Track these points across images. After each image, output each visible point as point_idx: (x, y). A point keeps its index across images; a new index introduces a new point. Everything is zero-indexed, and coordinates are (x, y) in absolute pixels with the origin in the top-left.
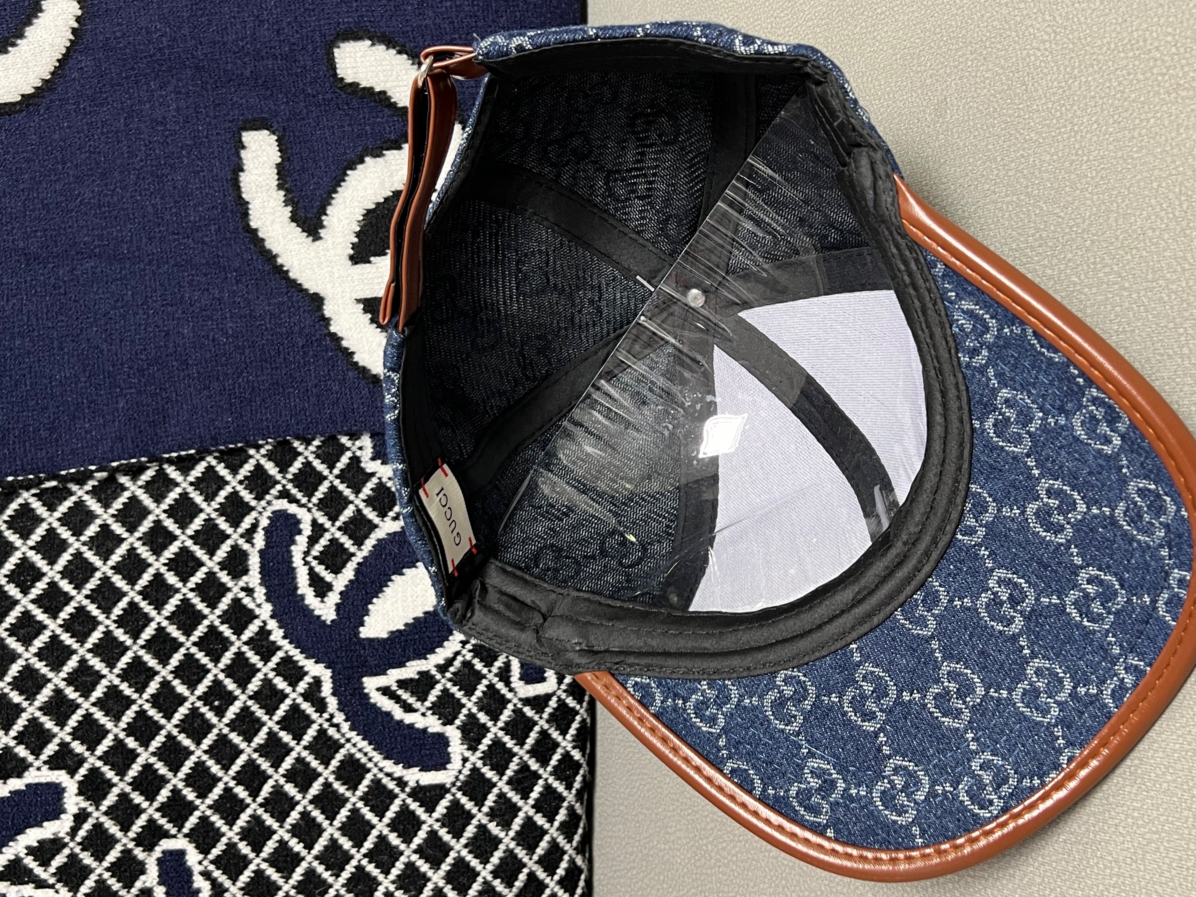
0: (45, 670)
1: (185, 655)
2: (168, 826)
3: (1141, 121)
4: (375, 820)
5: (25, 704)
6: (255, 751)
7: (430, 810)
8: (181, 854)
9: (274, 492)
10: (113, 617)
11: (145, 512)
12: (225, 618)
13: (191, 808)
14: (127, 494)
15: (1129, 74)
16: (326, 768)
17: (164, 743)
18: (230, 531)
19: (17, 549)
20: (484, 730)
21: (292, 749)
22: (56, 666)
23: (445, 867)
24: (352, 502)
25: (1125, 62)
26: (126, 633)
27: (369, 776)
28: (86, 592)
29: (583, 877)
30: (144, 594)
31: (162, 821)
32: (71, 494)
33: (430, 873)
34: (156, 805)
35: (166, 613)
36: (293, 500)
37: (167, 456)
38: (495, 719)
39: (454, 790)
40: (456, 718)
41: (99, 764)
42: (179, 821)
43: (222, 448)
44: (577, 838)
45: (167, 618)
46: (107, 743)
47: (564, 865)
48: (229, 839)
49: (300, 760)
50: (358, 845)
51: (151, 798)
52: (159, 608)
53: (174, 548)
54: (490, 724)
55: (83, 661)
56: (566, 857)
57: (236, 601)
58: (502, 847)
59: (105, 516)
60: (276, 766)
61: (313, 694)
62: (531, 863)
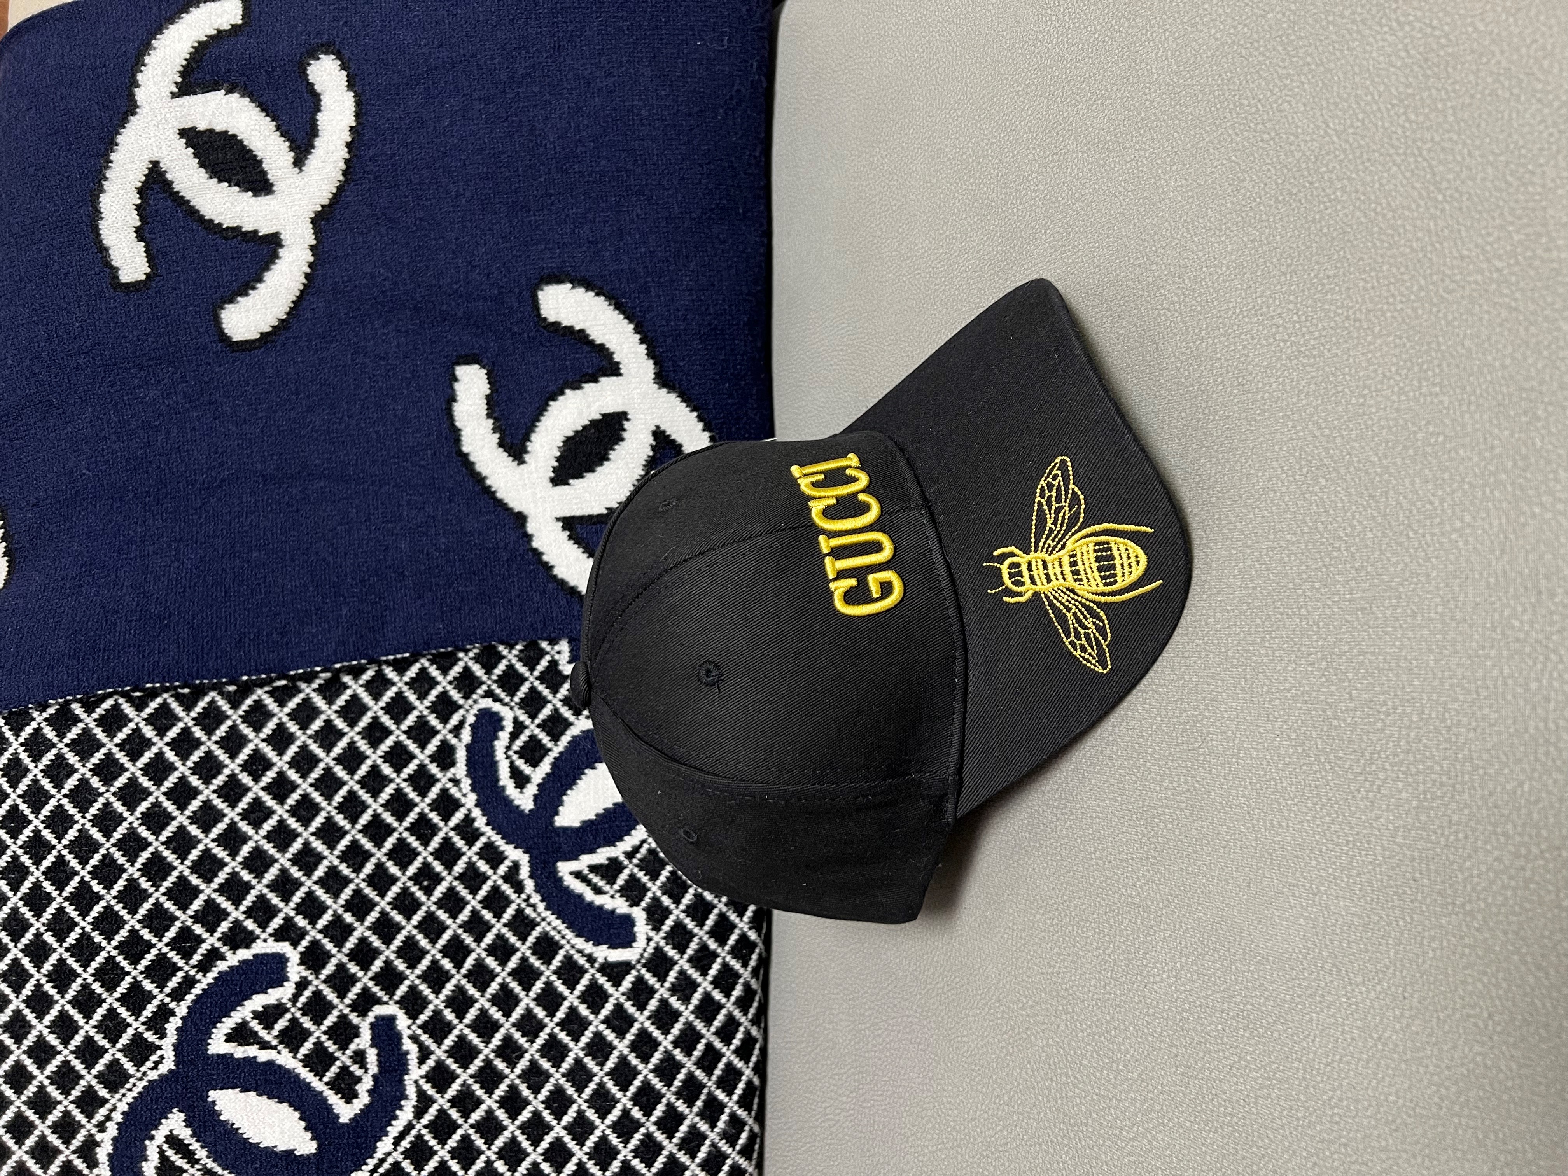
1: (398, 839)
2: (381, 994)
3: (1264, 385)
4: (566, 992)
5: (254, 882)
6: (460, 927)
7: (617, 984)
8: (392, 1019)
9: (480, 691)
11: (365, 709)
12: (435, 806)
13: (402, 977)
14: (349, 692)
15: (1253, 338)
17: (378, 919)
18: (439, 727)
19: (250, 741)
20: (667, 912)
21: (493, 926)
22: (283, 848)
23: (630, 1037)
24: (550, 702)
25: (1249, 326)
26: (345, 818)
27: (562, 952)
29: (758, 1046)
30: (362, 783)
31: (376, 989)
33: (616, 1042)
36: (497, 699)
37: (384, 658)
38: (677, 901)
39: (639, 966)
40: (642, 900)
41: (319, 936)
42: (390, 990)
43: (434, 651)
44: (752, 1011)
45: (382, 806)
47: (740, 1036)
48: (436, 1006)
49: (500, 937)
50: (551, 1014)
51: (365, 968)
52: (375, 795)
53: (389, 742)
54: (673, 906)
55: (306, 844)
56: (742, 1029)
57: (444, 791)
58: (682, 1020)
59: (329, 712)
60: (478, 940)
61: (512, 877)
62: (709, 1034)
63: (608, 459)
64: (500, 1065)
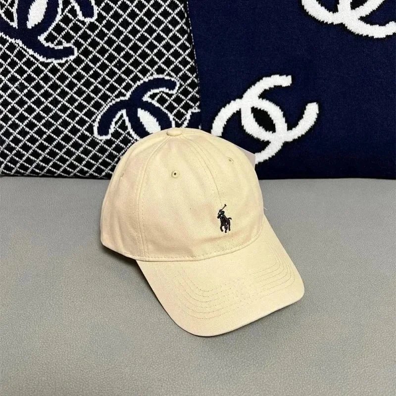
0: (128, 12)
1: (132, 55)
2: (81, 50)
4: (83, 113)
5: (117, 6)
6: (104, 77)
7: (86, 130)
8: (73, 54)
9: (182, 82)
10: (144, 33)
13: (87, 57)
14: (181, 37)
16: (99, 98)
17: (106, 49)
18: (170, 69)
20: (110, 146)
21: (104, 88)
22: (129, 15)
23: (69, 134)
24: (179, 106)
26: (139, 37)
27: (96, 111)
28: (152, 25)
29: (67, 175)
30: (151, 43)
31: (82, 48)
32: (182, 20)
33: (67, 130)
34: (87, 46)
35: (145, 49)
36: (179, 88)
38: (113, 150)
39: (92, 137)
40: (114, 137)
41: (100, 28)
42: (82, 53)
44: (79, 174)
46: (106, 31)
48: (77, 69)
49: (101, 90)
50: (76, 108)
51: (89, 45)
52: (147, 47)
53: (165, 52)
54: (112, 148)
55: (130, 24)
56: (73, 171)
57: (149, 71)
58: (76, 151)
59: (175, 31)
60: (99, 83)
61: (121, 94)
62: (71, 160)
63: (260, 126)
64: (59, 91)
